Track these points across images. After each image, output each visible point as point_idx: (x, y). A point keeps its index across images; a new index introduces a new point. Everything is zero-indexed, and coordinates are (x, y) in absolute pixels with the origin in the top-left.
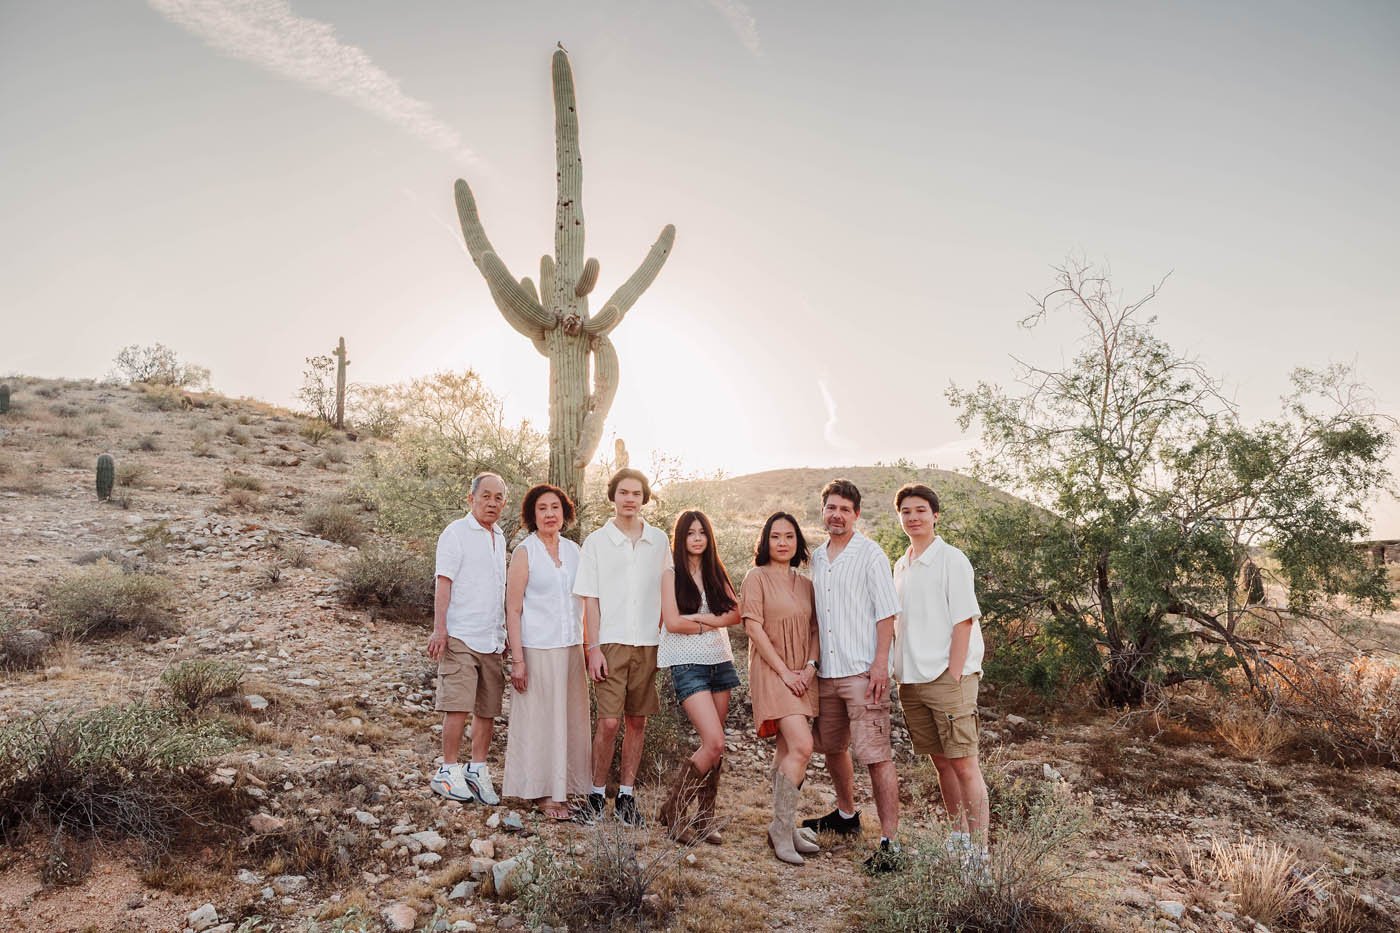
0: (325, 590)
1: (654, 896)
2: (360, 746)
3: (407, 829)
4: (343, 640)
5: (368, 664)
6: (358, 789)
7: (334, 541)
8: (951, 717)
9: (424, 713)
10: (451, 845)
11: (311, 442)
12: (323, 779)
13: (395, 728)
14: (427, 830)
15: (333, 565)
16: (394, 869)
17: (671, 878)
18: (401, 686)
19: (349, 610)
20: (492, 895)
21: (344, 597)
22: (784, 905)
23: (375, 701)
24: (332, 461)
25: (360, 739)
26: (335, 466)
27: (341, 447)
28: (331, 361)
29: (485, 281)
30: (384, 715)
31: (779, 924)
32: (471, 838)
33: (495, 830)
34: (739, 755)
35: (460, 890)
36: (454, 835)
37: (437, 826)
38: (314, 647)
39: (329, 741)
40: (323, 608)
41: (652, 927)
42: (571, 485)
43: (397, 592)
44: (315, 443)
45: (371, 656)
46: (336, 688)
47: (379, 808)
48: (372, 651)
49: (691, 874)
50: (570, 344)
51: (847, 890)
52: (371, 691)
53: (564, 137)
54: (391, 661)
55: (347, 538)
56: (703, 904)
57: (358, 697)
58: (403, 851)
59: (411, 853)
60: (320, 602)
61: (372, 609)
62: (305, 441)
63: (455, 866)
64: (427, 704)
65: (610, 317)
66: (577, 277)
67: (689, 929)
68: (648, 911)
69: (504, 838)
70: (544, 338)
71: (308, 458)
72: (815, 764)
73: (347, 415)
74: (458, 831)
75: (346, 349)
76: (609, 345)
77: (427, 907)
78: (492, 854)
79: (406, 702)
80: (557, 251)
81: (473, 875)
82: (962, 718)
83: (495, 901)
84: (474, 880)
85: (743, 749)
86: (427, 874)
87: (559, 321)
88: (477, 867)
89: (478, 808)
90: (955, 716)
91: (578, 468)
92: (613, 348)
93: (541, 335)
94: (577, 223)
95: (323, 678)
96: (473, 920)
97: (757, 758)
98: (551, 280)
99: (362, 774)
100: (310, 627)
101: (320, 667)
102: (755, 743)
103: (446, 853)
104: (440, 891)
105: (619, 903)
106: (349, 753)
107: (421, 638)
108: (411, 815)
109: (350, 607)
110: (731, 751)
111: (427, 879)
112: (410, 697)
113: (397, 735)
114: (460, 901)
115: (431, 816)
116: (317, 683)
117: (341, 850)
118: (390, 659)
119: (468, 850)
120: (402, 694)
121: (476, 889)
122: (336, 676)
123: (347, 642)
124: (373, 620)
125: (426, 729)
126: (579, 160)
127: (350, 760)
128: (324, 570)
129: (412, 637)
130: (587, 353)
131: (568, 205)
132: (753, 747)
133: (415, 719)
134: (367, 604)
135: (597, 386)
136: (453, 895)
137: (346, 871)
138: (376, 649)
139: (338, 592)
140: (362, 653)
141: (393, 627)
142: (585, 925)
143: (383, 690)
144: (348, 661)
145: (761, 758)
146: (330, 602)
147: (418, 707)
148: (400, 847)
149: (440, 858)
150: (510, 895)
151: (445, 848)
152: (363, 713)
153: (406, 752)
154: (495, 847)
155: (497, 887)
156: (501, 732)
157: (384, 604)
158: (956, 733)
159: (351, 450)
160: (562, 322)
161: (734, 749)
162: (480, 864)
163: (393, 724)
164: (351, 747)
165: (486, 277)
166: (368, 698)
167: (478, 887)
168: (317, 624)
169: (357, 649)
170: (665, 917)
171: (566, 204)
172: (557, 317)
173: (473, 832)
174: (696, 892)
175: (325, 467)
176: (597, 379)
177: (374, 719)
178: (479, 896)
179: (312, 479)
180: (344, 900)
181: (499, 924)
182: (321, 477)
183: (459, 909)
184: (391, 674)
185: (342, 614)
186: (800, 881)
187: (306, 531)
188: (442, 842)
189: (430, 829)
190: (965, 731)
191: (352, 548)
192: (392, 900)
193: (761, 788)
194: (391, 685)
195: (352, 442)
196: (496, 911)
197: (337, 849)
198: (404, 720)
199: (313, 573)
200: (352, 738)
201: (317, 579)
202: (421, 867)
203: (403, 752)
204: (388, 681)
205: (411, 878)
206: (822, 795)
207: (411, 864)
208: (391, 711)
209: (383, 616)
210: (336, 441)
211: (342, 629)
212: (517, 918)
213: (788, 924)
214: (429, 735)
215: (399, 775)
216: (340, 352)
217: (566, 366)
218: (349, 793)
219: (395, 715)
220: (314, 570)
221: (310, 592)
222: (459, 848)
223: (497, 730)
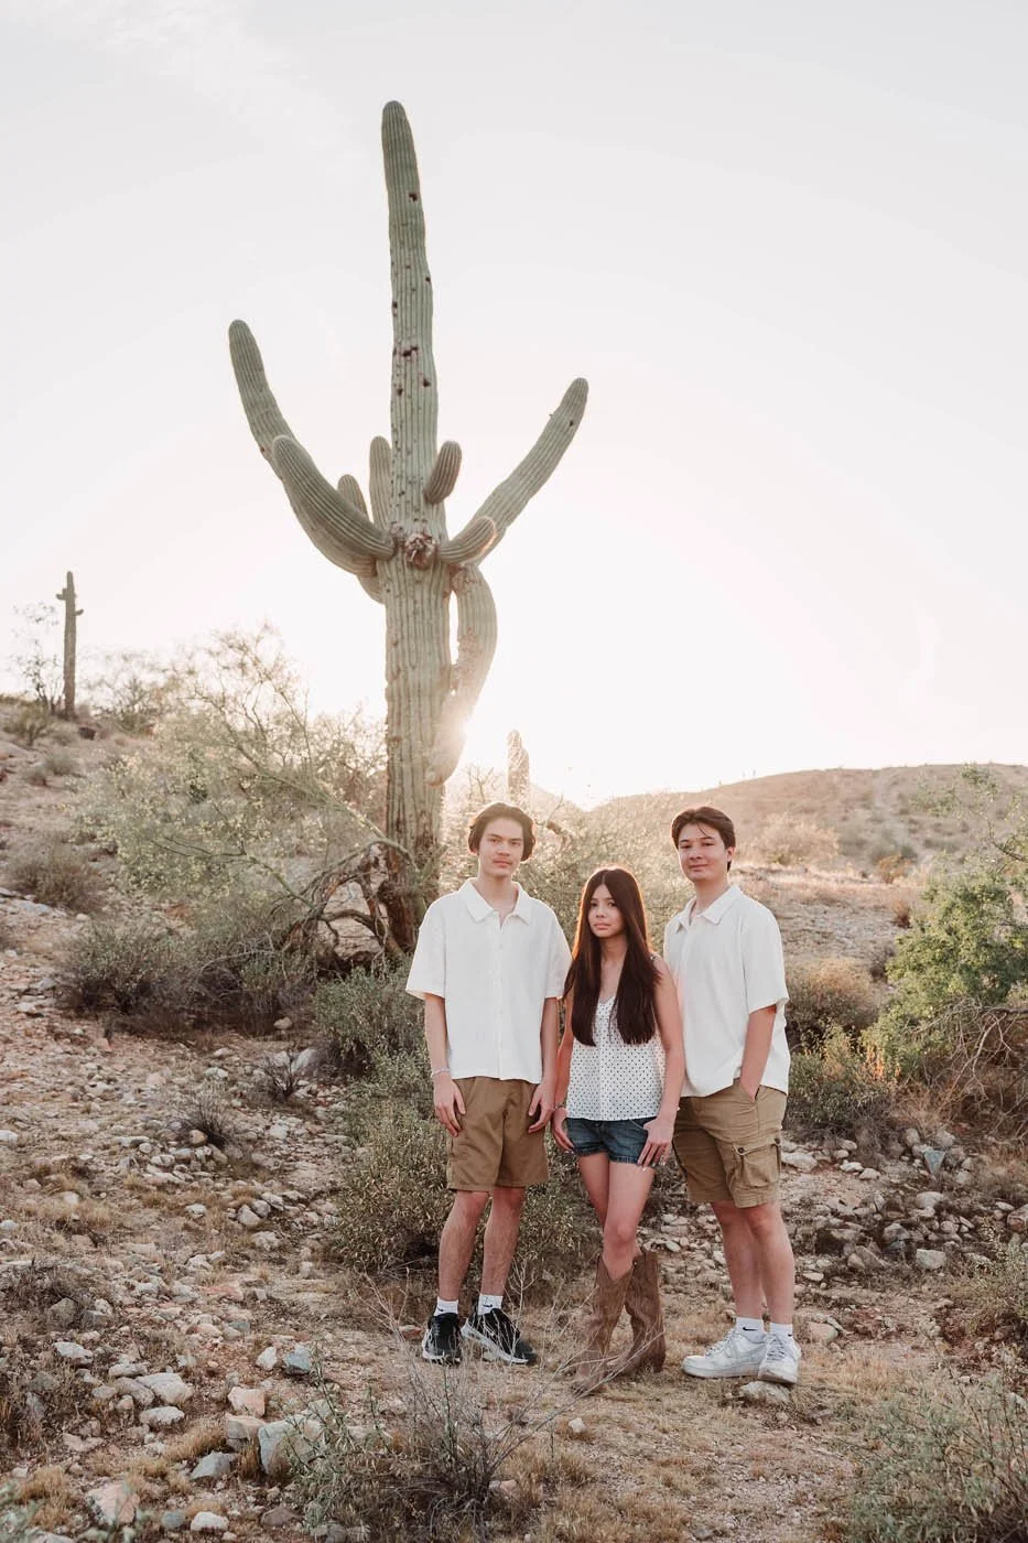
0: (33, 986)
1: (511, 1483)
2: (73, 1237)
3: (133, 1368)
4: (59, 1068)
5: (95, 1105)
6: (63, 1306)
7: (53, 905)
8: (741, 1150)
9: (178, 1186)
10: (200, 1396)
11: (22, 742)
12: (11, 1289)
13: (130, 1208)
14: (163, 1370)
15: (50, 945)
16: (111, 1431)
17: (539, 1457)
18: (142, 1142)
19: (70, 1018)
20: (256, 1474)
21: (64, 996)
22: (720, 1504)
23: (102, 1166)
24: (57, 773)
25: (75, 1227)
26: (59, 781)
27: (70, 749)
28: (53, 609)
29: (280, 482)
30: (115, 1188)
31: (708, 1533)
32: (231, 1385)
33: (268, 1374)
34: (684, 1258)
35: (208, 1465)
36: (206, 1380)
37: (180, 1364)
38: (12, 1080)
39: (25, 1229)
40: (30, 1015)
41: (501, 1532)
42: (423, 812)
43: (144, 988)
44: (30, 743)
45: (100, 1093)
46: (42, 1144)
47: (93, 1335)
48: (102, 1086)
49: (575, 1452)
50: (418, 582)
51: (827, 1482)
52: (95, 1149)
53: (402, 243)
54: (131, 1100)
55: (73, 900)
56: (588, 1499)
57: (75, 1159)
58: (126, 1402)
59: (138, 1407)
60: (26, 1005)
61: (107, 1016)
62: (13, 742)
63: (203, 1428)
64: (182, 1170)
65: (480, 536)
66: (427, 471)
67: (560, 1536)
68: (496, 1506)
69: (284, 1386)
70: (375, 574)
71: (17, 770)
72: (807, 1275)
73: (81, 696)
74: (212, 1373)
75: (76, 591)
76: (481, 582)
77: (156, 1489)
78: (262, 1410)
79: (149, 1168)
80: (394, 431)
81: (230, 1442)
82: (757, 1150)
83: (261, 1484)
84: (230, 1450)
85: (689, 1249)
86: (161, 1440)
87: (399, 544)
88: (235, 1430)
89: (247, 1338)
90: (747, 1148)
91: (433, 784)
92: (487, 588)
93: (370, 568)
94: (426, 384)
95: (24, 1129)
96: (224, 1512)
97: (711, 1263)
98: (386, 479)
99: (70, 1282)
100: (9, 1046)
101: (18, 1111)
102: (711, 1239)
103: (191, 1408)
104: (178, 1465)
105: (451, 1493)
106: (55, 1249)
107: (181, 1063)
108: (141, 1347)
109: (72, 1013)
110: (669, 1251)
111: (160, 1447)
112: (156, 1159)
113: (131, 1220)
114: (207, 1483)
115: (171, 1349)
116: (14, 1136)
117: (32, 1400)
118: (130, 1098)
119: (225, 1404)
120: (144, 1154)
121: (232, 1465)
122: (44, 1125)
123: (65, 1071)
124: (107, 1035)
125: (179, 1210)
126: (428, 279)
127: (52, 1259)
128: (35, 953)
129: (167, 1062)
130: (446, 595)
131: (412, 354)
132: (706, 1244)
133: (162, 1194)
134: (100, 1008)
135: (462, 649)
136: (198, 1473)
137: (38, 1431)
138: (109, 1081)
139: (54, 988)
140: (87, 1087)
141: (140, 1046)
142: (397, 1525)
143: (114, 1148)
144: (65, 1100)
145: (718, 1264)
146: (41, 1006)
147: (168, 1176)
148: (120, 1396)
149: (182, 1415)
150: (282, 1476)
151: (191, 1399)
152: (82, 1185)
153: (145, 1247)
154: (267, 1399)
155: (265, 1462)
156: (297, 1215)
157: (125, 1008)
158: (748, 1171)
159: (86, 755)
160: (404, 547)
161: (675, 1248)
162: (240, 1425)
163: (127, 1203)
164: (59, 1239)
165: (281, 478)
166: (91, 1161)
167: (236, 1461)
168: (20, 1041)
169: (81, 1081)
170: (522, 1517)
171: (407, 354)
172: (395, 539)
173: (235, 1376)
174: (577, 1479)
175: (44, 783)
176: (462, 638)
177: (98, 1193)
178: (236, 1475)
179: (23, 803)
180: (32, 1476)
181: (263, 1518)
182: (39, 800)
183: (206, 1495)
184: (128, 1122)
185: (59, 1025)
186: (751, 1466)
187: (10, 888)
188: (188, 1390)
189: (169, 1368)
190: (762, 1169)
191: (81, 916)
192: (105, 1478)
193: (712, 1313)
194: (127, 1140)
195: (88, 741)
196: (261, 1499)
197: (25, 1397)
198: (144, 1196)
199: (17, 958)
200: (61, 1224)
201: (23, 968)
202: (152, 1429)
203: (139, 1247)
204: (123, 1133)
205: (135, 1445)
206: (813, 1326)
207: (137, 1423)
208: (126, 1182)
209: (123, 1028)
210: (63, 740)
211: (57, 1049)
212: (291, 1511)
213: (723, 1534)
214: (181, 1221)
215: (127, 1284)
216: (68, 595)
217: (411, 619)
218: (48, 1312)
219: (132, 1187)
220: (20, 954)
221: (11, 990)
222: (213, 1400)
223: (291, 1214)
